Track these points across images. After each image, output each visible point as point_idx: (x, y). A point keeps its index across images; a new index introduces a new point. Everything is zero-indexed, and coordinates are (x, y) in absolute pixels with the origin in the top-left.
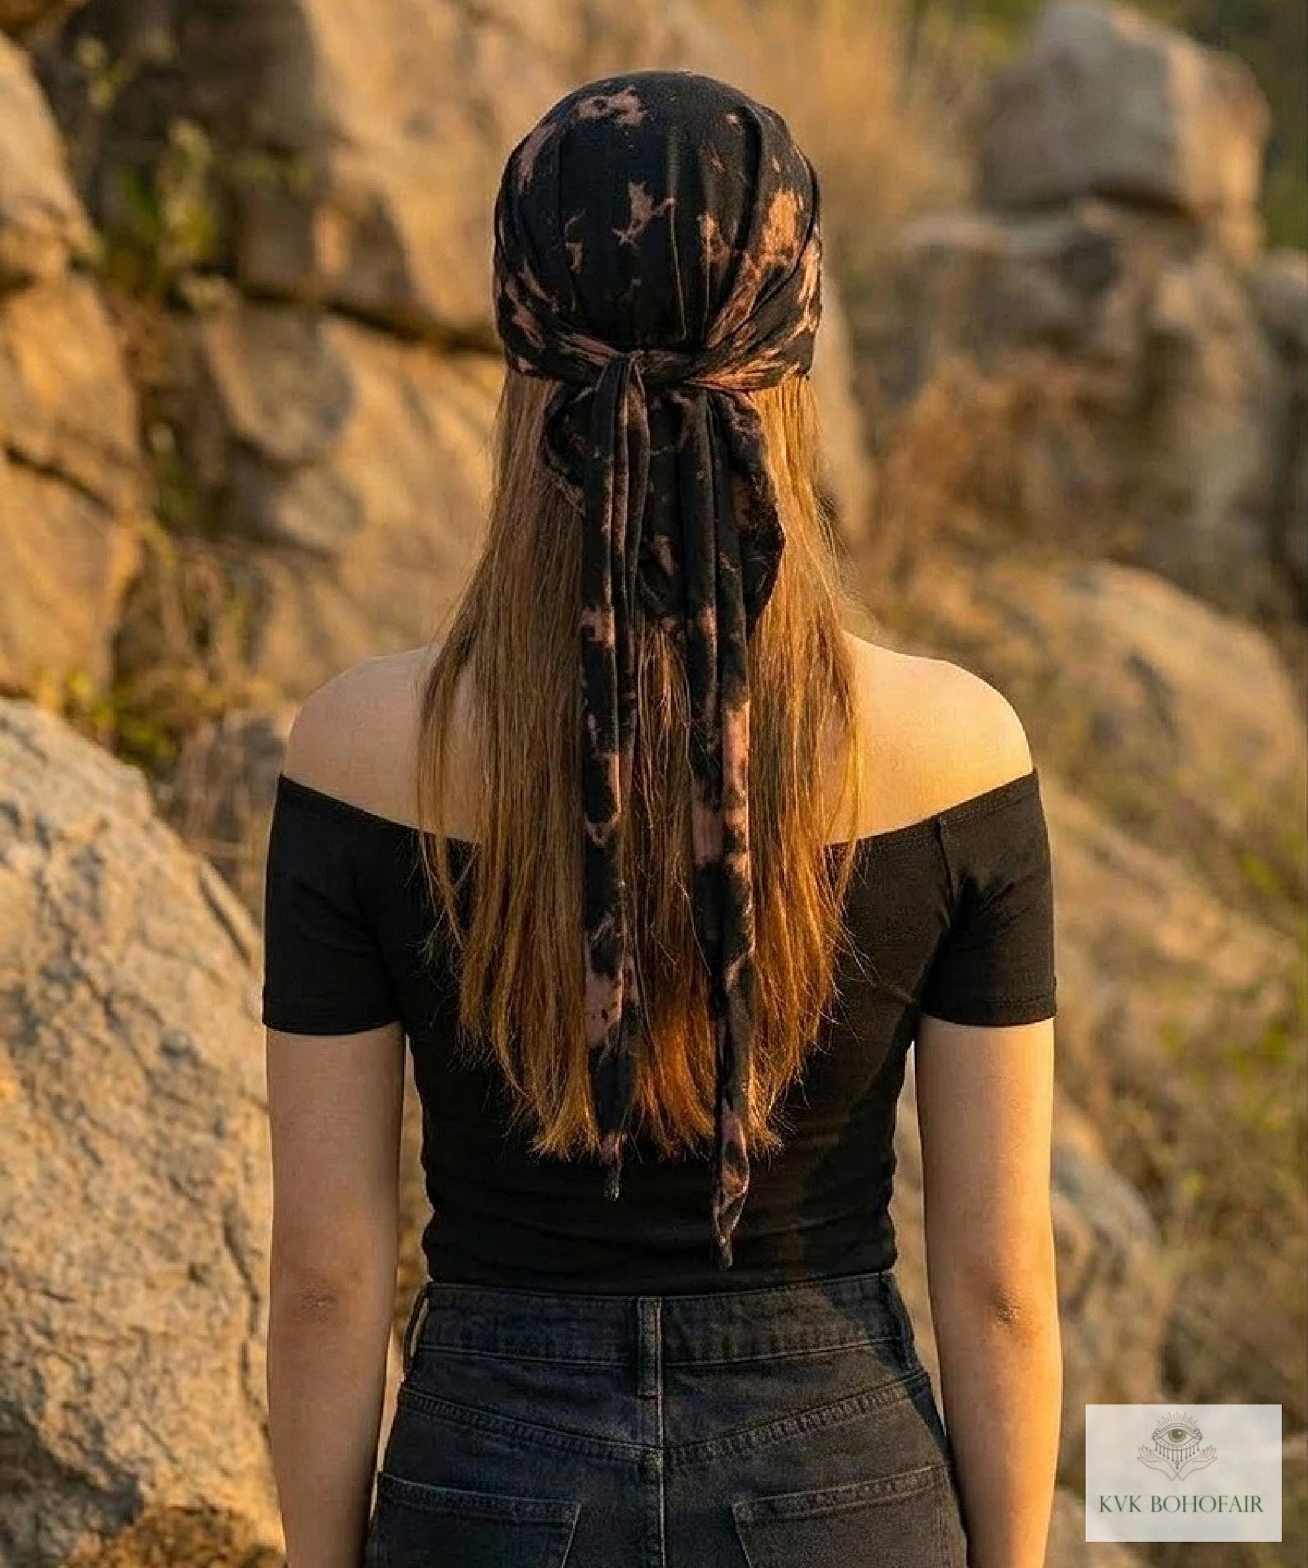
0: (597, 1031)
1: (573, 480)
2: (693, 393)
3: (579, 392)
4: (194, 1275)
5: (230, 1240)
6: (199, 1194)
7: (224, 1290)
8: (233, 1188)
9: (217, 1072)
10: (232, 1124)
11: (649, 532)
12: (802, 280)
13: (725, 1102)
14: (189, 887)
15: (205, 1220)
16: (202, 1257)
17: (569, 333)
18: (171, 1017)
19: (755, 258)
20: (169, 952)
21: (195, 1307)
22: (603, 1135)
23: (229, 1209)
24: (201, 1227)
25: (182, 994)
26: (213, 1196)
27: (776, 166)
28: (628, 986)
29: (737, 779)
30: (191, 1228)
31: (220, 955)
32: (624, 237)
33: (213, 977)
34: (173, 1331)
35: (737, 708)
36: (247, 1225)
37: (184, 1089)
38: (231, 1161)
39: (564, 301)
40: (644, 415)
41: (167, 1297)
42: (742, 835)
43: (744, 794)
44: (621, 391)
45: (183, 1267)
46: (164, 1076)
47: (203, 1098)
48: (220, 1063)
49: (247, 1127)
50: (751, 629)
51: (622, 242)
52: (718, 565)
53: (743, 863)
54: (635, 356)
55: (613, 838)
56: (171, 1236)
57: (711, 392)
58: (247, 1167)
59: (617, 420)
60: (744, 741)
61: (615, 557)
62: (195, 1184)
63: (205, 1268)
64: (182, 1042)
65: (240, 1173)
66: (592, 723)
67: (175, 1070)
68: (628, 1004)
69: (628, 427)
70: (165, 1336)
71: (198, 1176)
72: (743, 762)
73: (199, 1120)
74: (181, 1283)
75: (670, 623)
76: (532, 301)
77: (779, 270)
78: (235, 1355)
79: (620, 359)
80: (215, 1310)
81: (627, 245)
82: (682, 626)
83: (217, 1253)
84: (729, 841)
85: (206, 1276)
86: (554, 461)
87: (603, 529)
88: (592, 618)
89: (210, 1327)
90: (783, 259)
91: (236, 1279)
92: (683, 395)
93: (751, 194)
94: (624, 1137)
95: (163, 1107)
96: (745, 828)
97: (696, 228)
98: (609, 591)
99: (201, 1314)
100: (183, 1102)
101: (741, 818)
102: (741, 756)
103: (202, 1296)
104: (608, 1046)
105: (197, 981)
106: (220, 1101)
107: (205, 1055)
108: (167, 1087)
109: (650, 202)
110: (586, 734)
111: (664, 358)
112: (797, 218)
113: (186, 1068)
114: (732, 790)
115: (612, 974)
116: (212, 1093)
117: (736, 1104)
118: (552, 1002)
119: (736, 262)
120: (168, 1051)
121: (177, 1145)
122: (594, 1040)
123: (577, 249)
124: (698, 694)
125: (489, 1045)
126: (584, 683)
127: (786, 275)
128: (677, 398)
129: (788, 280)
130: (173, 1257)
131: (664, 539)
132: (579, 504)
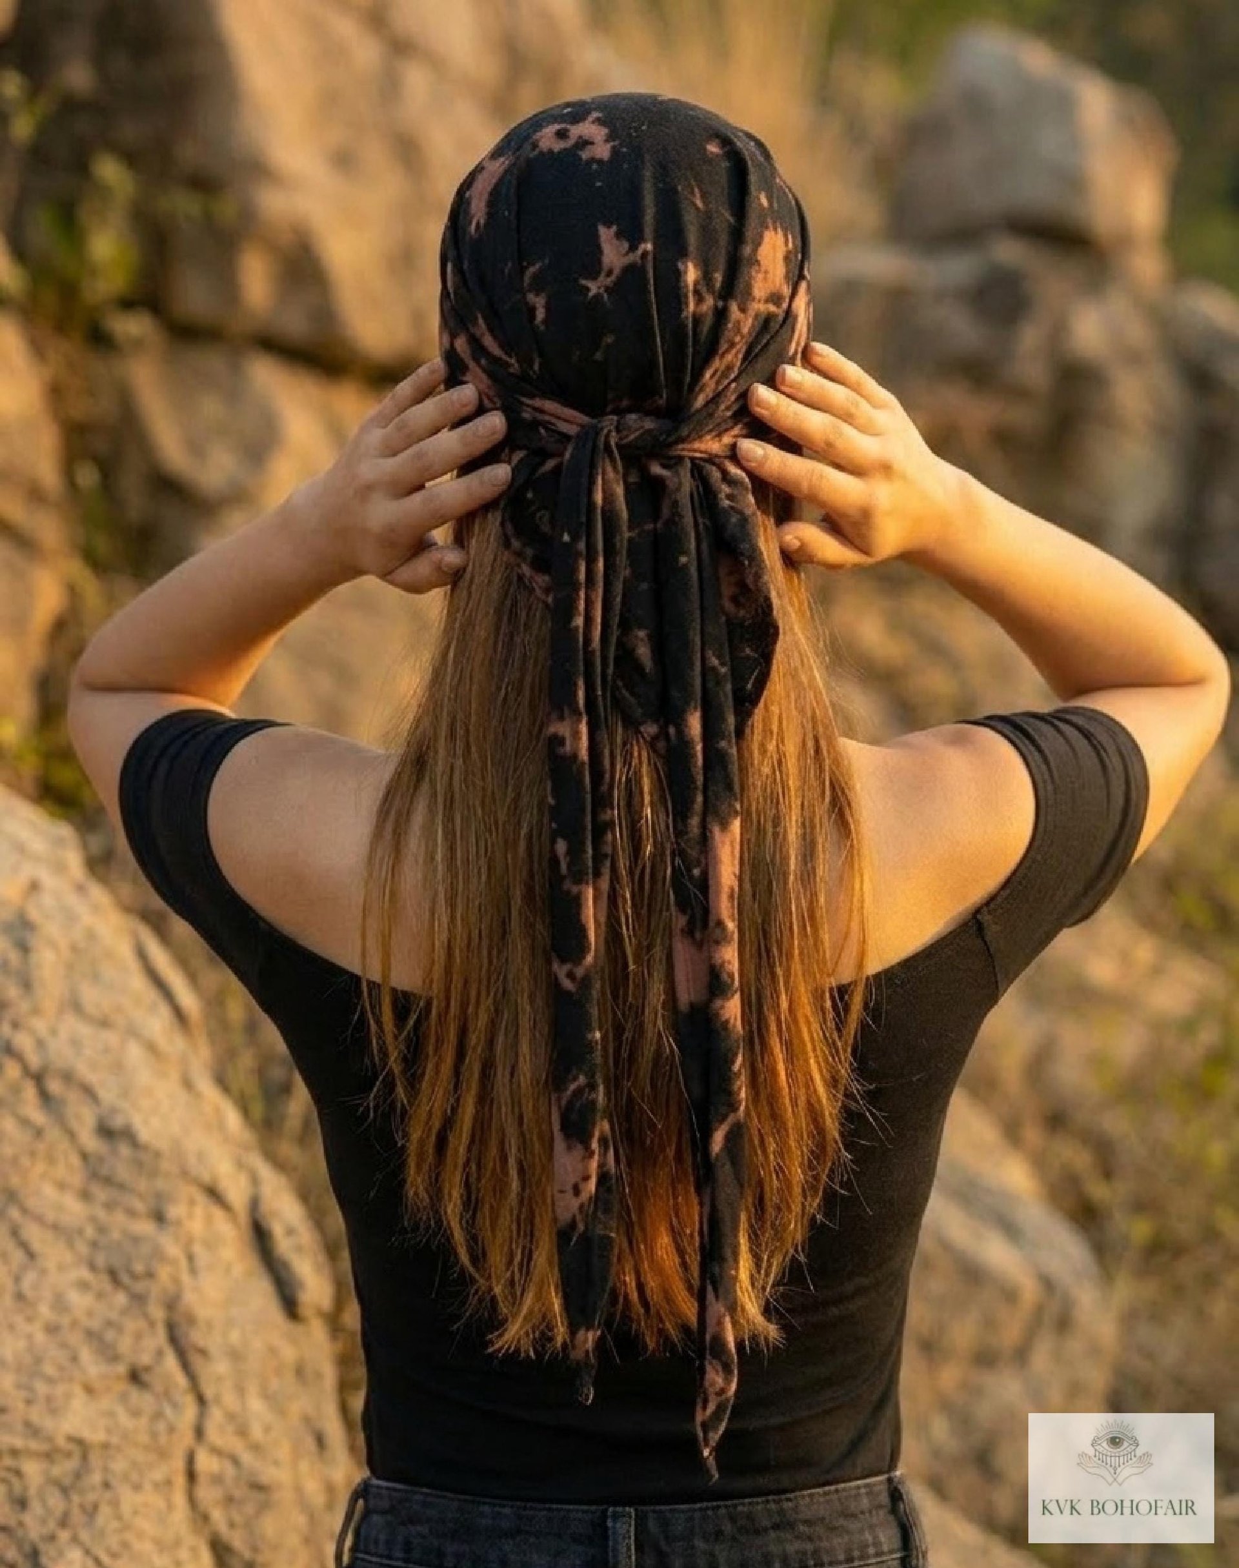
0: (569, 1207)
1: (540, 565)
2: (673, 463)
3: (542, 463)
4: (135, 1377)
5: (174, 1339)
6: (139, 1287)
7: (167, 1394)
8: (176, 1281)
9: (158, 1155)
10: (175, 1211)
11: (626, 626)
12: (793, 331)
13: (710, 1288)
14: (125, 950)
15: (146, 1316)
16: (145, 1359)
17: (532, 397)
18: (108, 1095)
19: (743, 310)
20: (104, 1023)
21: (136, 1413)
22: (573, 1330)
23: (172, 1304)
24: (142, 1324)
25: (118, 1067)
26: (155, 1291)
27: (764, 202)
28: (604, 1154)
29: (726, 911)
30: (132, 1325)
31: (158, 1023)
32: (594, 288)
33: (152, 1048)
34: (115, 1440)
35: (725, 826)
36: (191, 1320)
37: (123, 1172)
38: (173, 1250)
39: (526, 361)
40: (620, 490)
41: (105, 1403)
42: (731, 976)
43: (731, 926)
44: (592, 466)
45: (121, 1369)
46: (101, 1159)
47: (143, 1185)
48: (163, 1145)
49: (190, 1216)
50: (740, 733)
51: (591, 294)
52: (703, 659)
53: (732, 1009)
54: (609, 422)
55: (585, 983)
56: (110, 1335)
57: (692, 459)
58: (191, 1258)
59: (591, 505)
60: (733, 865)
61: (588, 655)
62: (134, 1277)
63: (147, 1369)
64: (118, 1122)
65: (184, 1263)
66: (561, 847)
67: (114, 1152)
68: (603, 1178)
69: (603, 508)
70: (106, 1446)
71: (139, 1268)
72: (732, 889)
73: (139, 1206)
74: (123, 1386)
75: (650, 729)
76: (487, 359)
77: (768, 320)
78: (179, 1464)
79: (594, 427)
80: (158, 1415)
81: (598, 296)
82: (663, 734)
83: (160, 1353)
84: (716, 984)
85: (146, 1377)
86: (516, 544)
87: (574, 624)
88: (562, 729)
89: (154, 1435)
90: (772, 308)
91: (181, 1380)
92: (664, 466)
93: (738, 235)
94: (599, 1333)
95: (101, 1194)
96: (735, 967)
97: (678, 275)
98: (581, 694)
99: (144, 1421)
100: (121, 1187)
101: (729, 956)
102: (729, 883)
103: (144, 1400)
104: (581, 1227)
105: (135, 1053)
106: (160, 1184)
107: (144, 1134)
108: (104, 1171)
109: (626, 245)
110: (554, 861)
111: (639, 425)
112: (787, 258)
113: (125, 1150)
114: (720, 924)
115: (586, 1142)
116: (154, 1173)
117: (721, 1291)
118: (513, 1172)
119: (721, 315)
120: (106, 1132)
121: (116, 1235)
122: (564, 1217)
123: (539, 303)
124: (681, 813)
125: (439, 1222)
126: (551, 801)
127: (774, 326)
128: (656, 469)
129: (778, 331)
130: (115, 1358)
131: (642, 634)
132: (547, 591)
